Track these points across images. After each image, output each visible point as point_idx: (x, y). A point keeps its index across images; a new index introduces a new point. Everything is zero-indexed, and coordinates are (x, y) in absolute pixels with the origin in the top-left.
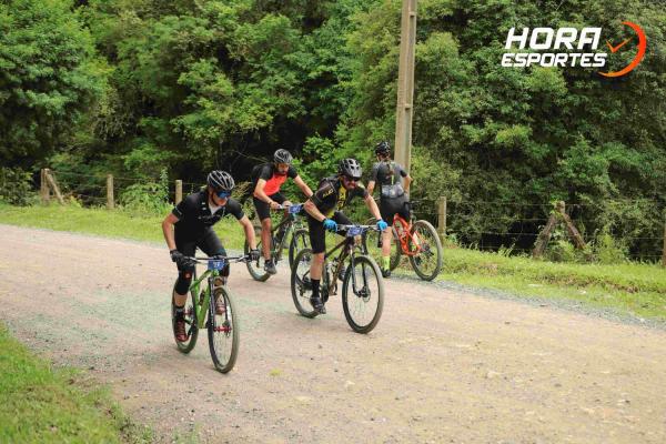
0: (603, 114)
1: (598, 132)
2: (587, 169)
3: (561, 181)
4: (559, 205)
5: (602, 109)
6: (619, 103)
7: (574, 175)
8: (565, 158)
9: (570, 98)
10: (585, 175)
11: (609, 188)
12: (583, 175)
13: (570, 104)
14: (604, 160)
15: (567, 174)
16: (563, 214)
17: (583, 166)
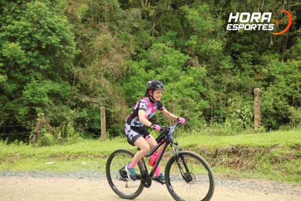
0: (41, 66)
1: (40, 76)
2: (37, 94)
3: (25, 102)
4: (41, 115)
5: (40, 64)
6: (48, 61)
7: (32, 98)
8: (25, 90)
9: (25, 60)
10: (37, 98)
11: (49, 103)
12: (36, 98)
13: (25, 63)
14: (45, 89)
15: (28, 98)
16: (44, 120)
17: (35, 94)
